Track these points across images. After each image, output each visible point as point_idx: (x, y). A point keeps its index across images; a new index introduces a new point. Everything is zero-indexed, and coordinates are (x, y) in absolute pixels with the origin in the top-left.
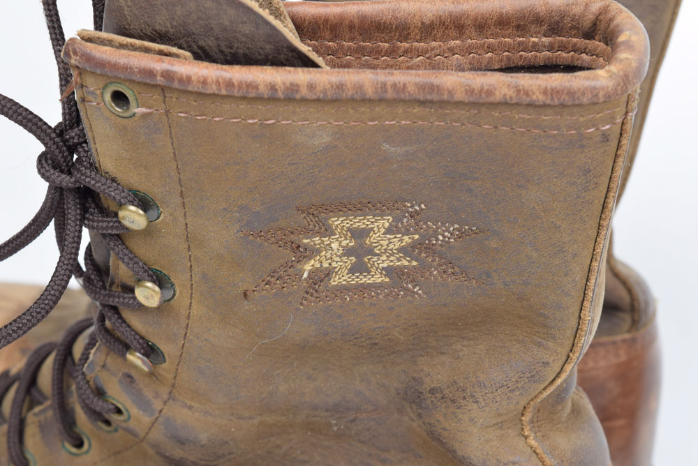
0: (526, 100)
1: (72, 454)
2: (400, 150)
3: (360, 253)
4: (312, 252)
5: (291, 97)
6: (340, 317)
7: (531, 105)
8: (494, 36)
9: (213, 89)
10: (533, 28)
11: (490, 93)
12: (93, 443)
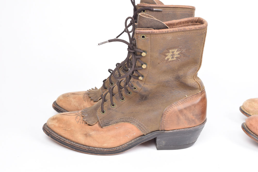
0: (196, 29)
1: (122, 101)
2: (180, 38)
3: (173, 55)
4: (167, 56)
5: (168, 33)
6: (170, 65)
7: (197, 30)
8: (185, 24)
9: (158, 33)
10: (189, 22)
11: (192, 29)
12: (125, 98)
